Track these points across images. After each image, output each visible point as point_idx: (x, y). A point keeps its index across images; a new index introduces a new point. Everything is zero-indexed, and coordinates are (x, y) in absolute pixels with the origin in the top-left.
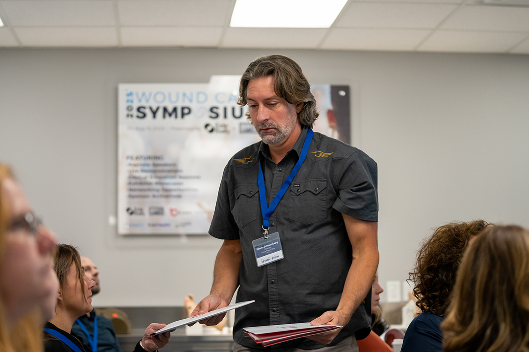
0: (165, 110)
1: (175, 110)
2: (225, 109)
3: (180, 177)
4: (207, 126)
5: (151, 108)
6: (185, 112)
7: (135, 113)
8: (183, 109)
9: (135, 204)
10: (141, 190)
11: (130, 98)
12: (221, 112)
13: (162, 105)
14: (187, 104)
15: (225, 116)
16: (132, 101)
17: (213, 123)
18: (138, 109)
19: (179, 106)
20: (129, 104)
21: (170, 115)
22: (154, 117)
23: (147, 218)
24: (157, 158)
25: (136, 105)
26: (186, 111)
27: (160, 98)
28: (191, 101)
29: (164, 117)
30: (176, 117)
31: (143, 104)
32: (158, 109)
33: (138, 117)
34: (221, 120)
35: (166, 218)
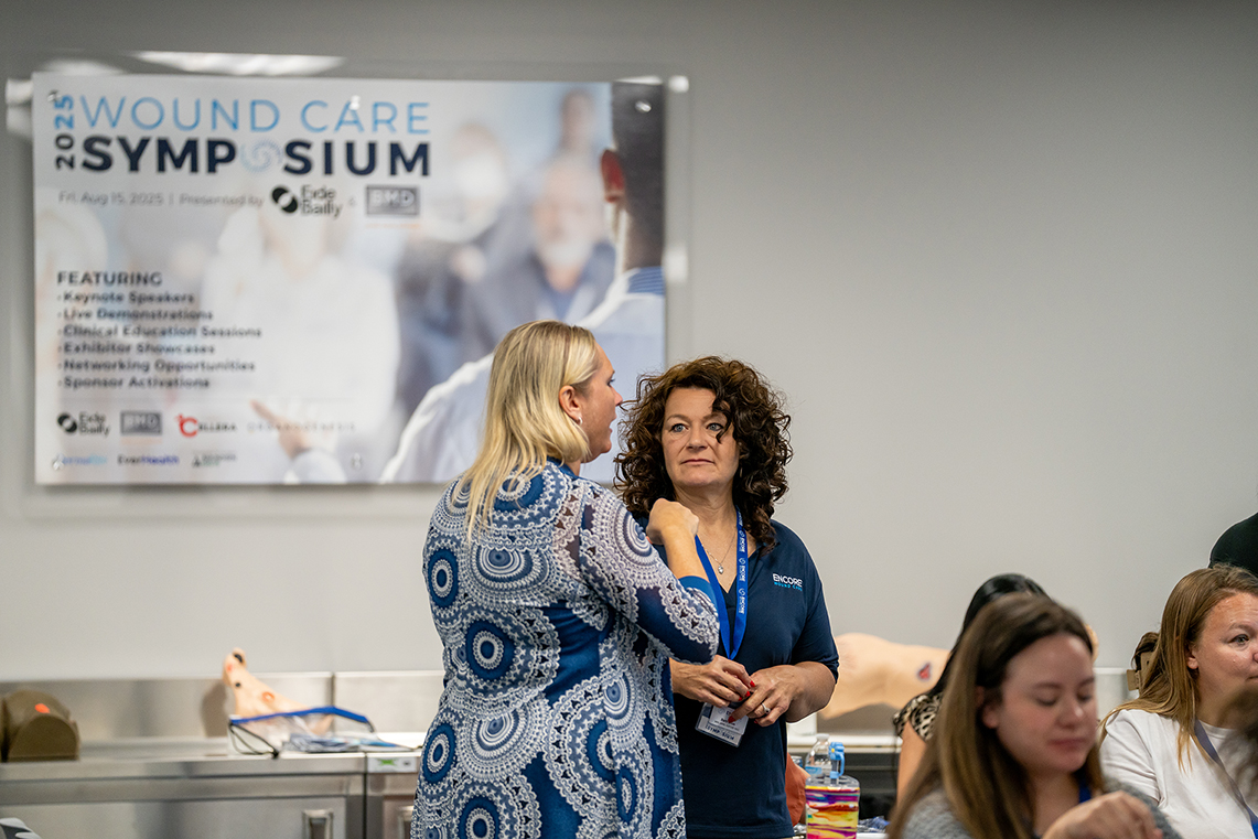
0: (164, 146)
1: (191, 146)
2: (328, 147)
3: (205, 332)
4: (278, 193)
5: (123, 142)
6: (220, 154)
7: (79, 154)
8: (212, 145)
9: (82, 404)
10: (96, 366)
11: (65, 113)
12: (316, 155)
13: (155, 135)
14: (224, 132)
15: (328, 170)
16: (70, 124)
17: (295, 185)
18: (89, 145)
19: (203, 135)
20: (64, 130)
21: (178, 163)
22: (134, 167)
23: (115, 441)
24: (140, 279)
25: (81, 133)
26: (222, 152)
27: (148, 114)
28: (235, 126)
29: (161, 168)
30: (194, 168)
31: (102, 129)
32: (144, 143)
33: (86, 165)
34: (316, 178)
35: (169, 441)
